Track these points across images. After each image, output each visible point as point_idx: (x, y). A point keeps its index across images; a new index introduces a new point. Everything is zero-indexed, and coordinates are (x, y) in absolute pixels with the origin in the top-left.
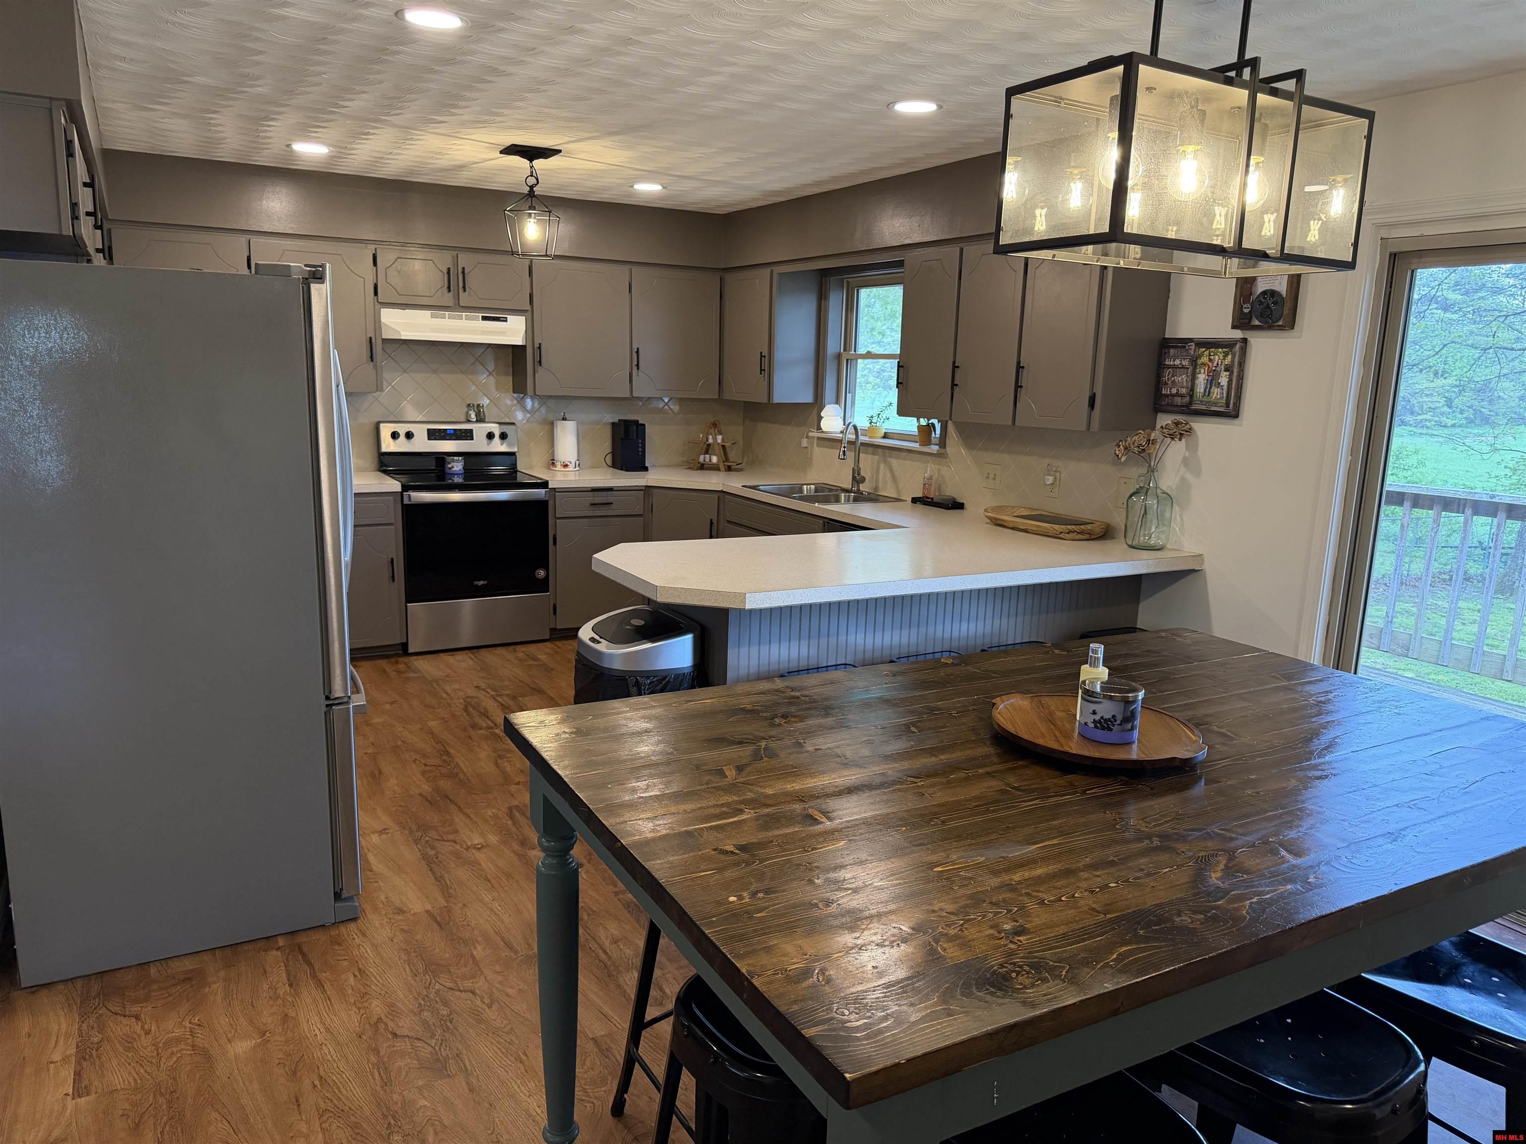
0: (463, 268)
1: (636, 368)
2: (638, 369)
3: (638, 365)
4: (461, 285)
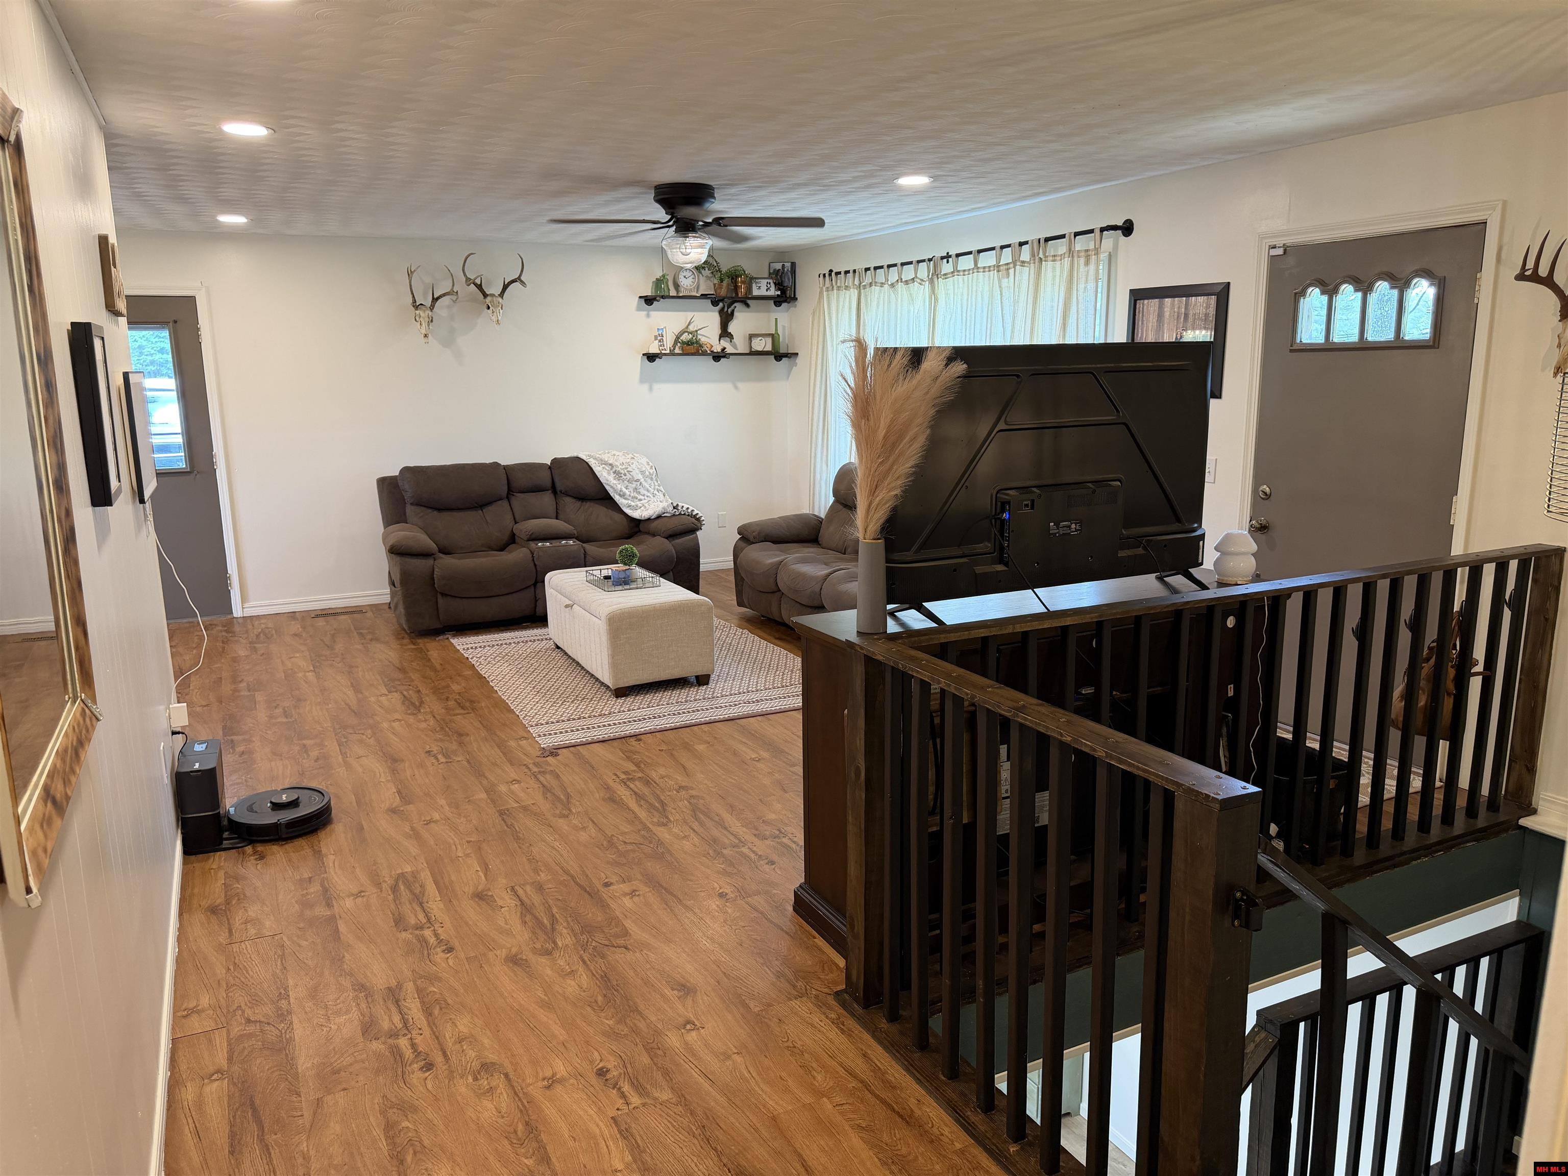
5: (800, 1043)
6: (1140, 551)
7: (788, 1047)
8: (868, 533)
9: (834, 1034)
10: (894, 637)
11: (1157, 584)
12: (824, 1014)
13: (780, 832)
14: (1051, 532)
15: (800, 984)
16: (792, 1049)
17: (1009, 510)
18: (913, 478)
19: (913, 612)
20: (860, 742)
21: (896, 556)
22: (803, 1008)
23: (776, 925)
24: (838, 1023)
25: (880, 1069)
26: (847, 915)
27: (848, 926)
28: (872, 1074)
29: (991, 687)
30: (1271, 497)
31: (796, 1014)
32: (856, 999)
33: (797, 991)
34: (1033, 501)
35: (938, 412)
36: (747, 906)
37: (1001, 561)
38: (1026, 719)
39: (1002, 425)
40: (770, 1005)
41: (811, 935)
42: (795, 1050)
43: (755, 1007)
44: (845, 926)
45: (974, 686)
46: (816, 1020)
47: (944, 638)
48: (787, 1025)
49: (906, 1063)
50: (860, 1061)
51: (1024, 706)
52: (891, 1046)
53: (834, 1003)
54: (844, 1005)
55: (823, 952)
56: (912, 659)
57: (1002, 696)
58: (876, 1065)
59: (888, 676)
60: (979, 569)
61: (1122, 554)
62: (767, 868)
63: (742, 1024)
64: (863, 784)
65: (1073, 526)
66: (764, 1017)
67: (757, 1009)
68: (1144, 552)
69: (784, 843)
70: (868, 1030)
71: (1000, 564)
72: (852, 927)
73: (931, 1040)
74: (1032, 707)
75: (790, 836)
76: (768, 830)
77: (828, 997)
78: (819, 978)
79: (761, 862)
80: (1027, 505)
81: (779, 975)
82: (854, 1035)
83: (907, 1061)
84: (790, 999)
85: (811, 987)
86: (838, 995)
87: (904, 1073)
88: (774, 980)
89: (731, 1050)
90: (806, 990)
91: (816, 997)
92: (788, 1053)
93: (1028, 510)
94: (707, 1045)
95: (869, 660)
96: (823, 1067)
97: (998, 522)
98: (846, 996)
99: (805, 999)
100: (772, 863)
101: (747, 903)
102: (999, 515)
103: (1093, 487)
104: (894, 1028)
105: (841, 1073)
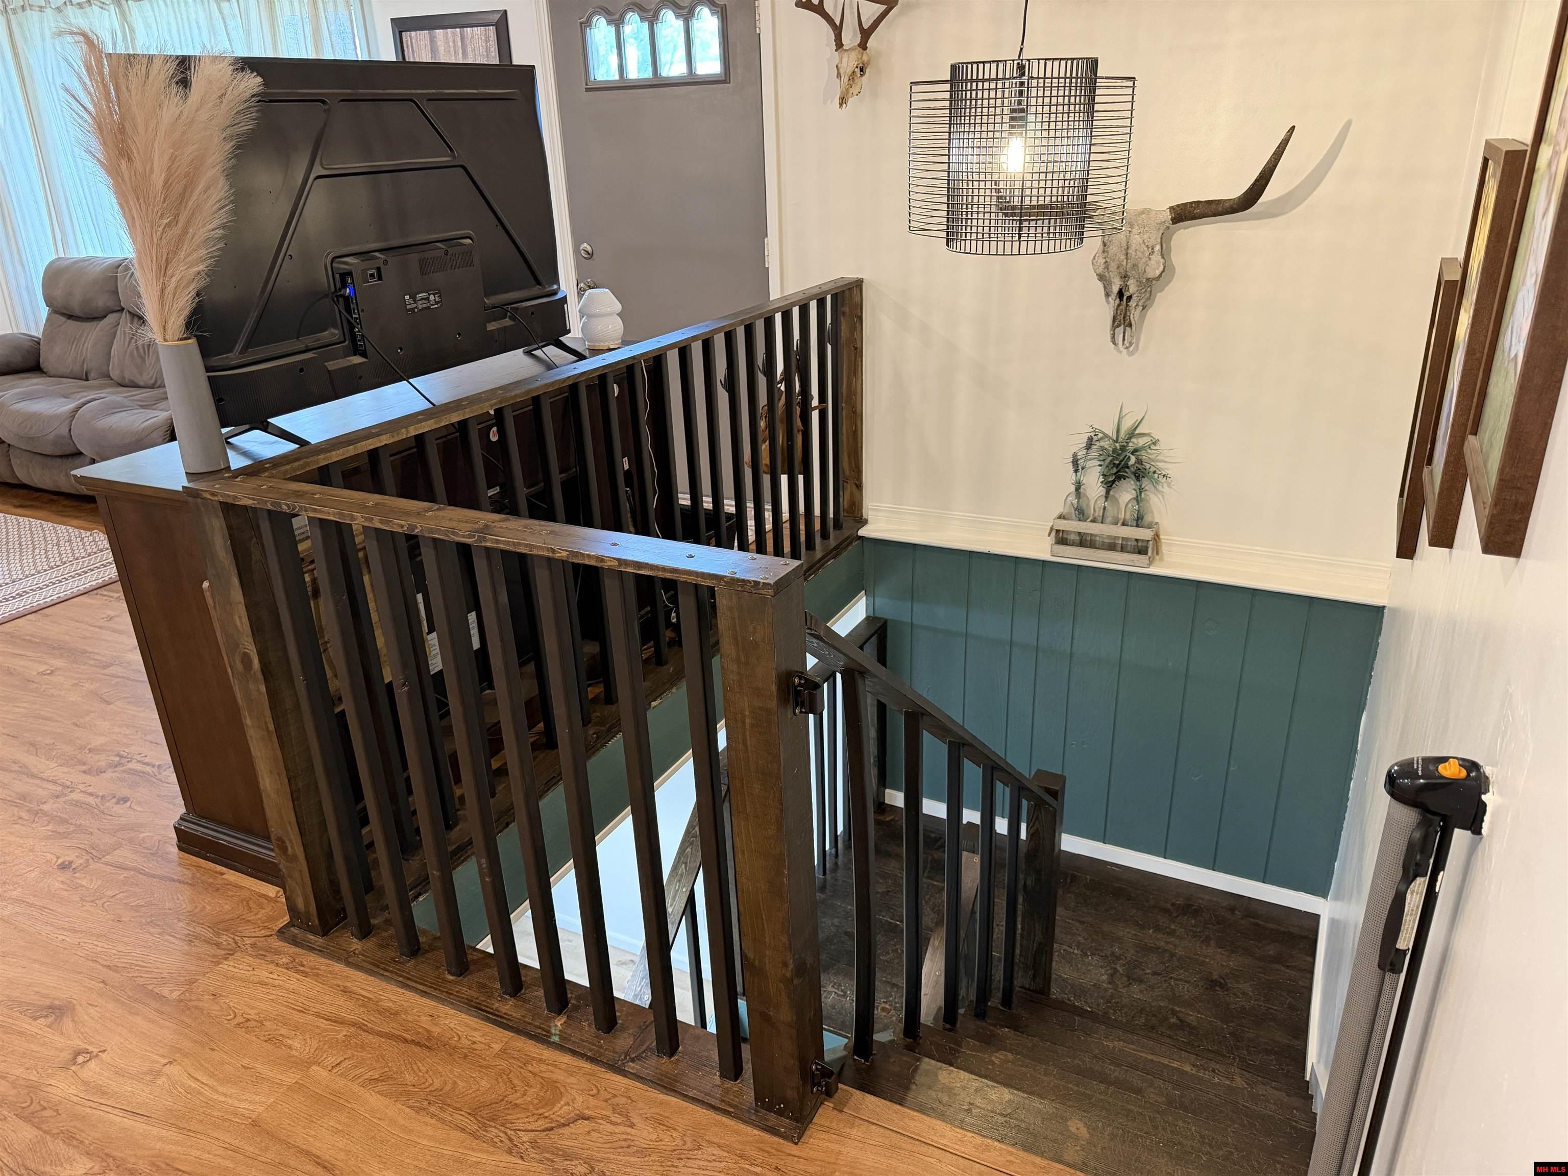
5: (253, 1012)
6: (507, 322)
7: (239, 1024)
8: (170, 332)
9: (294, 981)
10: (244, 472)
11: (527, 360)
12: (272, 962)
13: (121, 757)
14: (408, 307)
15: (224, 939)
16: (245, 1024)
17: (353, 282)
18: (222, 245)
19: (257, 433)
20: (241, 621)
21: (215, 361)
22: (241, 967)
23: (162, 878)
24: (294, 967)
25: (369, 999)
26: (273, 837)
27: (276, 849)
28: (362, 1009)
29: (429, 510)
30: (594, 256)
31: (233, 978)
32: (311, 930)
33: (224, 949)
34: (379, 269)
35: (238, 147)
36: (109, 869)
37: (356, 351)
38: (498, 541)
39: (318, 170)
40: (191, 982)
41: (216, 872)
42: (253, 1024)
43: (171, 992)
44: (272, 850)
45: (407, 513)
46: (263, 974)
47: (324, 459)
48: (226, 997)
49: (401, 979)
50: (341, 1000)
51: (486, 526)
52: (375, 968)
53: (281, 943)
54: (295, 942)
55: (241, 888)
56: (298, 494)
57: (451, 519)
58: (363, 996)
59: (265, 526)
60: (332, 365)
61: (491, 327)
62: (119, 809)
63: (162, 1021)
64: (260, 675)
65: (432, 297)
66: (190, 1001)
67: (175, 995)
68: (513, 323)
69: (133, 770)
70: (339, 959)
71: (355, 354)
72: (284, 850)
73: (422, 939)
74: (497, 524)
75: (139, 758)
76: (102, 760)
77: (269, 939)
78: (249, 921)
79: (108, 804)
80: (372, 275)
81: (191, 939)
82: (321, 972)
83: (401, 976)
84: (219, 963)
85: (241, 937)
86: (283, 933)
87: (403, 991)
88: (186, 947)
89: (157, 1062)
90: (236, 943)
91: (253, 946)
92: (241, 1032)
93: (374, 282)
94: (120, 1073)
95: (229, 509)
96: (296, 1028)
97: (341, 300)
98: (295, 930)
99: (238, 955)
100: (125, 800)
101: (107, 864)
102: (340, 290)
103: (443, 247)
104: (370, 944)
105: (323, 1026)
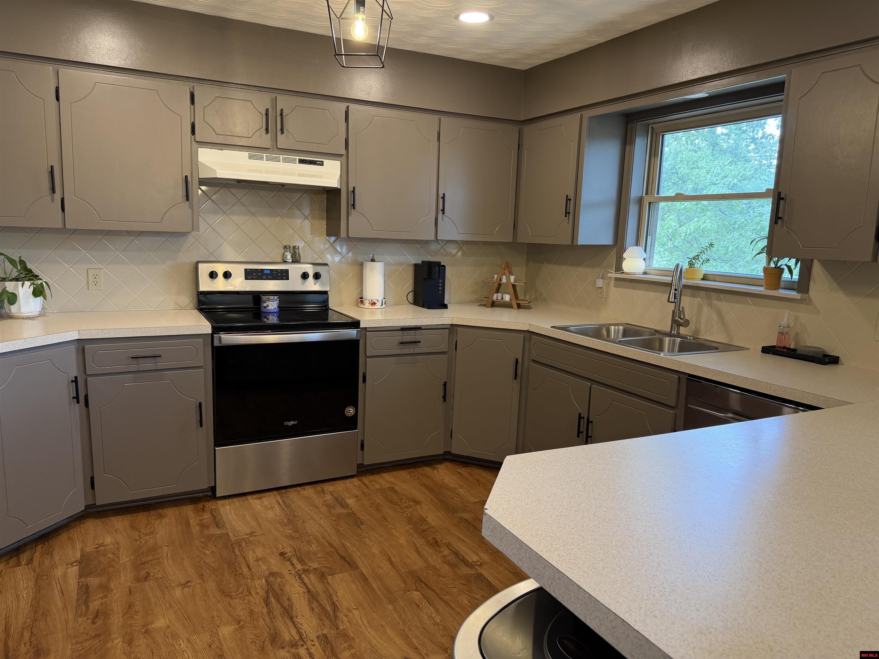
0: (282, 110)
1: (441, 212)
2: (443, 213)
3: (443, 210)
4: (279, 127)
